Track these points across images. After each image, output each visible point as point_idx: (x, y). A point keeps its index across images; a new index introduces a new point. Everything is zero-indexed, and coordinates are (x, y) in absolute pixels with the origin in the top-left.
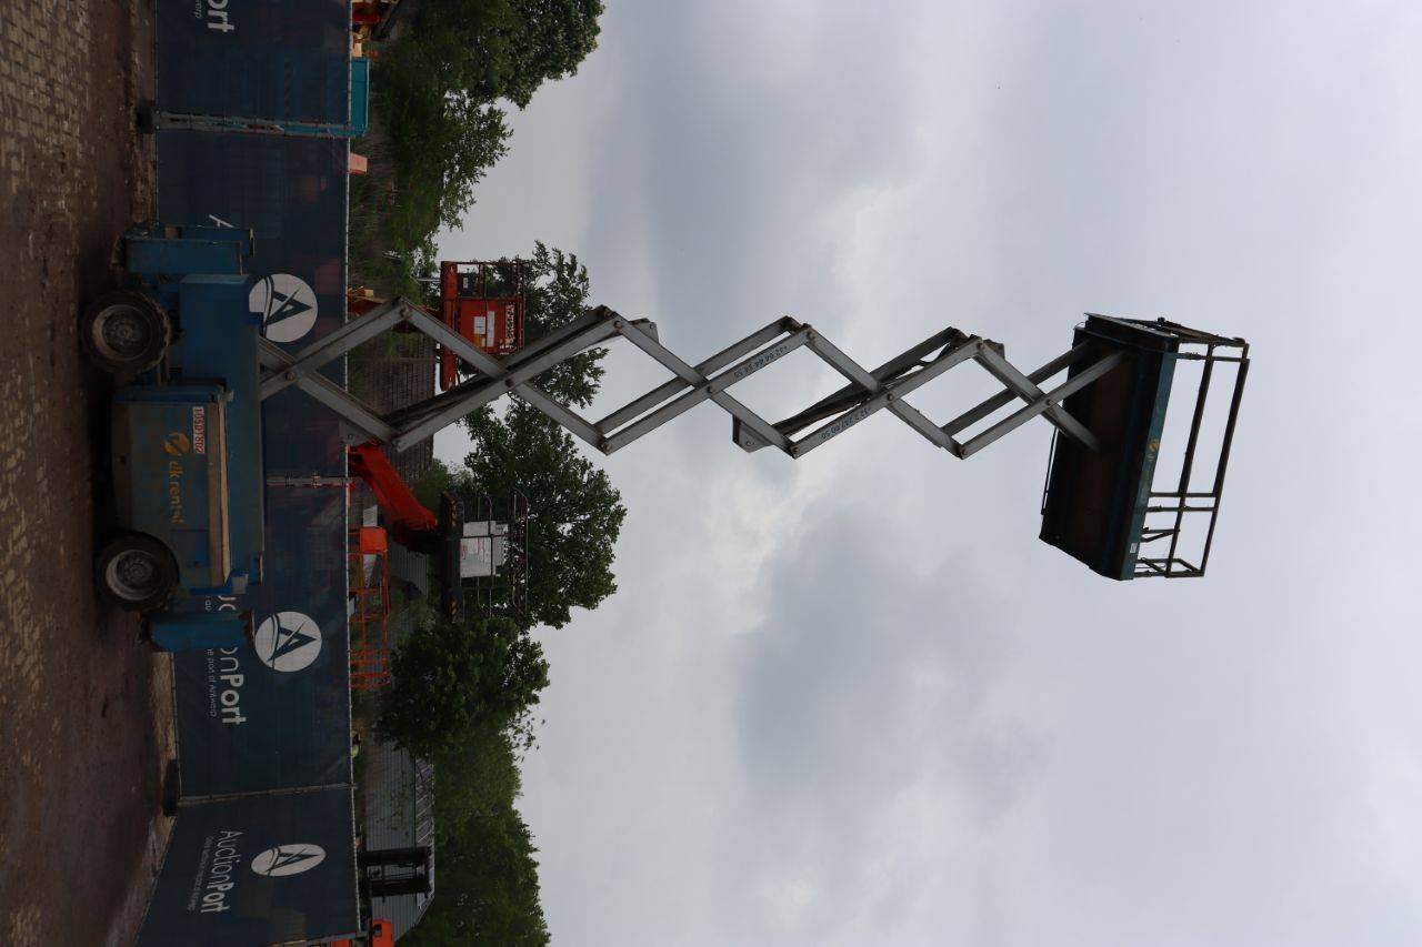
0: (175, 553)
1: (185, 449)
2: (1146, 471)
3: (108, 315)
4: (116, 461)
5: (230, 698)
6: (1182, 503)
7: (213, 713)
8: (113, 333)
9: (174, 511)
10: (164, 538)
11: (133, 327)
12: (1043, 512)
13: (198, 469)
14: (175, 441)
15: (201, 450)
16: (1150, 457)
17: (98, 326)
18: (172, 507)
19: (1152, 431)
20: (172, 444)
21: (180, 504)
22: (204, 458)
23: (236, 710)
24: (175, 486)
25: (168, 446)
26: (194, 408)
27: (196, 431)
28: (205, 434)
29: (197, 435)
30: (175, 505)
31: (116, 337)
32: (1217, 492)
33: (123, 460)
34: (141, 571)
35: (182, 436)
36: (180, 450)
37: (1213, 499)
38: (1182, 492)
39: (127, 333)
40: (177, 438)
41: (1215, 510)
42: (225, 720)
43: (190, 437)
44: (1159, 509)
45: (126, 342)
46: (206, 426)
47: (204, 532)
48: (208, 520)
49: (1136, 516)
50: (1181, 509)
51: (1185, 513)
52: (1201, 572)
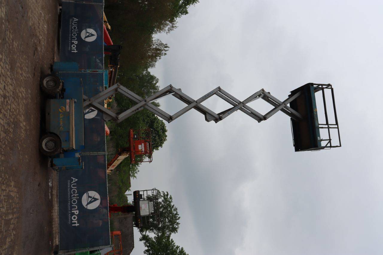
0: (60, 137)
1: (64, 110)
2: (315, 118)
3: (47, 80)
4: (47, 114)
5: (74, 218)
6: (328, 126)
7: (69, 223)
8: (48, 84)
9: (61, 126)
10: (58, 134)
11: (53, 83)
12: (294, 145)
13: (67, 115)
14: (62, 109)
15: (68, 110)
16: (315, 113)
17: (45, 82)
18: (60, 125)
19: (314, 106)
20: (61, 109)
21: (62, 124)
22: (69, 113)
23: (76, 222)
24: (61, 120)
25: (60, 110)
26: (67, 100)
27: (67, 106)
28: (70, 107)
29: (67, 107)
30: (61, 125)
31: (49, 85)
32: (337, 124)
33: (49, 114)
34: (51, 144)
35: (64, 108)
36: (63, 111)
37: (337, 126)
38: (327, 124)
39: (52, 84)
40: (62, 108)
41: (338, 128)
42: (73, 225)
43: (66, 107)
44: (322, 128)
45: (51, 86)
46: (70, 105)
47: (69, 132)
48: (69, 129)
49: (317, 130)
50: (329, 128)
51: (330, 129)
52: (340, 146)
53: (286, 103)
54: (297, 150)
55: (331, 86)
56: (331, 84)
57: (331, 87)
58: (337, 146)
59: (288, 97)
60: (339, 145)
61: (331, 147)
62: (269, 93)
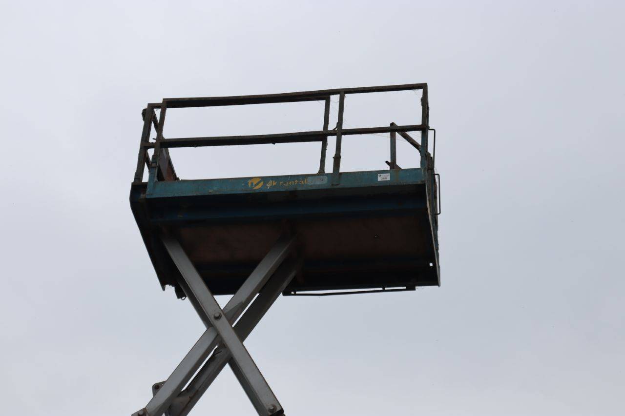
6: (332, 133)
12: (411, 288)
19: (239, 190)
32: (323, 95)
38: (320, 137)
41: (342, 92)
44: (337, 159)
49: (344, 184)
50: (340, 132)
51: (345, 127)
52: (423, 87)
53: (210, 312)
54: (431, 278)
55: (152, 107)
56: (146, 107)
57: (157, 106)
58: (425, 101)
59: (187, 301)
60: (421, 91)
61: (424, 128)
62: (157, 387)
